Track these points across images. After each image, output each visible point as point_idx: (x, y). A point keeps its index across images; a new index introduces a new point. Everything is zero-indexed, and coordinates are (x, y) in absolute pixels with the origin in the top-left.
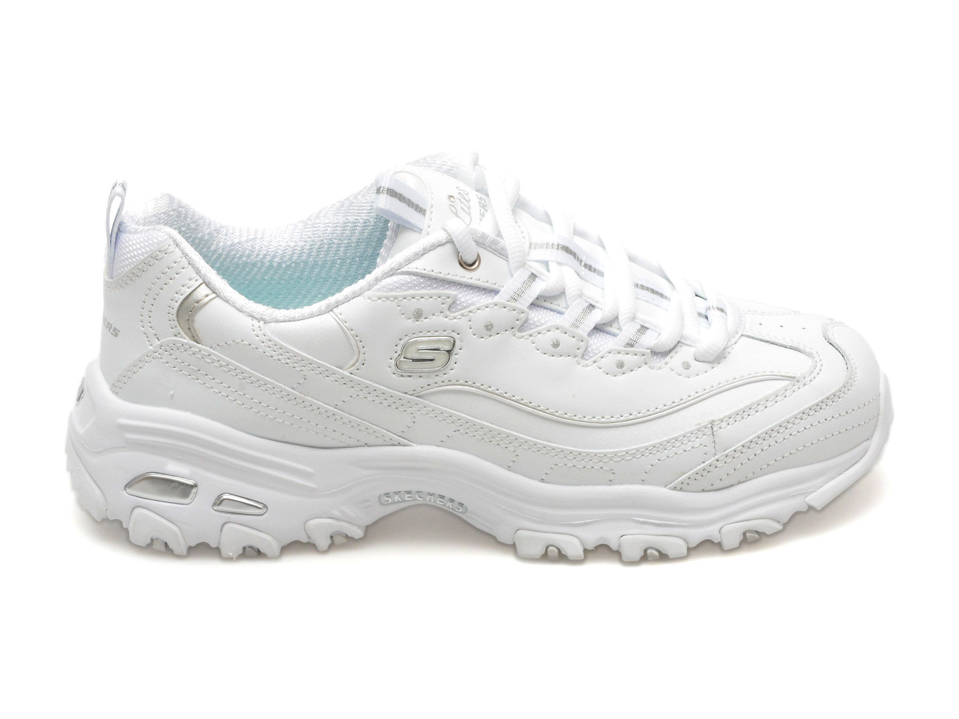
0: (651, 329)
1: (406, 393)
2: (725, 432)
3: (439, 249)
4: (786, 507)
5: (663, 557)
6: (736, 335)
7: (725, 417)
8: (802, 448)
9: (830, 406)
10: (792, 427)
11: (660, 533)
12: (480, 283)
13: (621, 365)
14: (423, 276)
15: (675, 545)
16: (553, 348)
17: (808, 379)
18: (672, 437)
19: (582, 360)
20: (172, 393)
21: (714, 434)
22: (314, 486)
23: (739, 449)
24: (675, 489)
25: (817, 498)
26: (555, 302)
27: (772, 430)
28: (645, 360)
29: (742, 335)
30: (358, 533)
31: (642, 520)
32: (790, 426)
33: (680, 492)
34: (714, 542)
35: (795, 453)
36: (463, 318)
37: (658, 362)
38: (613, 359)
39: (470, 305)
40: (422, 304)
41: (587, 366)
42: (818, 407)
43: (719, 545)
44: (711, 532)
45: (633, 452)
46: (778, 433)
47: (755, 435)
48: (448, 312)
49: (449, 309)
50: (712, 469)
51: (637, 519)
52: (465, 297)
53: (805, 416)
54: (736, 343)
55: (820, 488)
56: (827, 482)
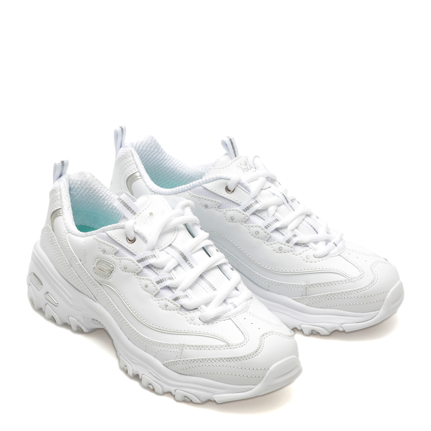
0: (189, 298)
1: (96, 281)
2: (187, 351)
3: (121, 229)
4: (205, 395)
5: (153, 390)
6: (228, 317)
7: (190, 345)
8: (216, 373)
9: (234, 362)
10: (214, 362)
11: (154, 380)
12: (129, 249)
13: (167, 306)
14: (110, 237)
15: (158, 388)
16: (145, 287)
17: (233, 347)
18: (168, 343)
19: (154, 297)
20: (45, 246)
21: (183, 350)
22: (72, 303)
23: (189, 361)
24: (164, 365)
25: (218, 397)
26: (159, 271)
27: (199, 360)
28: (177, 308)
29: (230, 319)
30: (85, 330)
31: (150, 371)
32: (213, 361)
33: (166, 367)
34: (172, 394)
35: (212, 374)
36: (118, 260)
37: (183, 312)
38: (165, 302)
39: (123, 256)
40: (106, 248)
41: (155, 300)
42: (229, 359)
43: (174, 396)
44: (172, 389)
45: (153, 342)
46: (207, 362)
47: (198, 358)
48: (114, 255)
49: (115, 254)
50: (177, 363)
51: (149, 370)
52: (122, 251)
53: (221, 361)
54: (225, 320)
55: (221, 394)
56: (225, 393)
